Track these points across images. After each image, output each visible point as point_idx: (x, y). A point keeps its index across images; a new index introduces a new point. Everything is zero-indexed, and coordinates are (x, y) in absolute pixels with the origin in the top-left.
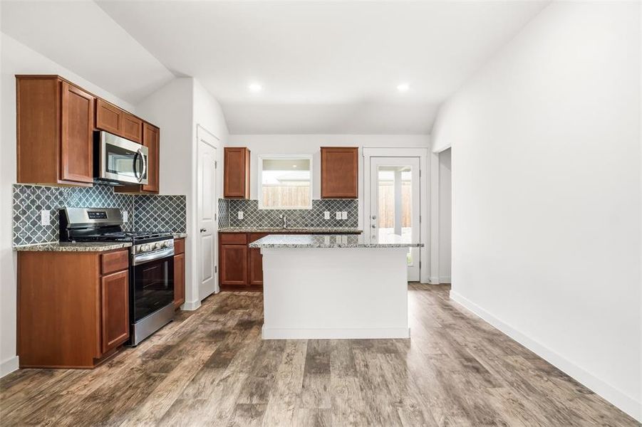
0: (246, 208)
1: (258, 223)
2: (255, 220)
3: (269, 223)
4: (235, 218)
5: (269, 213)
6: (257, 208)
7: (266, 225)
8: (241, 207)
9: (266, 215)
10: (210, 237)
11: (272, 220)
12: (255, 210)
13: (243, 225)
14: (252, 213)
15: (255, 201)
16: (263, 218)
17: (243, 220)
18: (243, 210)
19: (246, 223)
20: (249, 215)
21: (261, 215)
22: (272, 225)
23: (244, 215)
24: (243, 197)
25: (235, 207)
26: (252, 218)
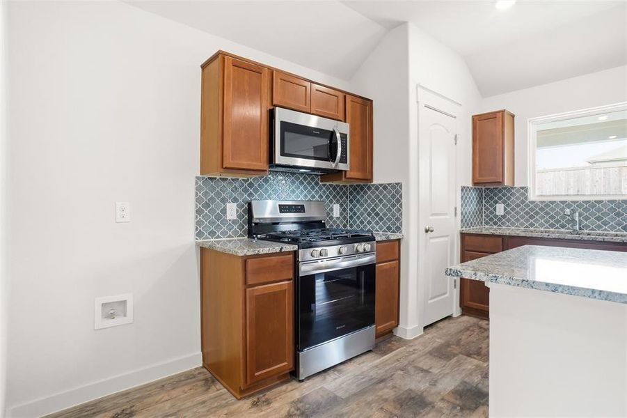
0: (509, 198)
1: (527, 221)
2: (522, 217)
3: (547, 221)
4: (491, 213)
5: (547, 206)
6: (526, 198)
7: (542, 225)
8: (500, 198)
9: (542, 209)
10: (446, 239)
11: (552, 217)
12: (523, 202)
13: (503, 223)
14: (518, 206)
15: (522, 188)
16: (537, 213)
17: (504, 216)
18: (504, 202)
19: (509, 220)
20: (513, 209)
21: (532, 209)
22: (552, 226)
23: (505, 209)
24: (501, 183)
25: (491, 198)
26: (517, 213)
